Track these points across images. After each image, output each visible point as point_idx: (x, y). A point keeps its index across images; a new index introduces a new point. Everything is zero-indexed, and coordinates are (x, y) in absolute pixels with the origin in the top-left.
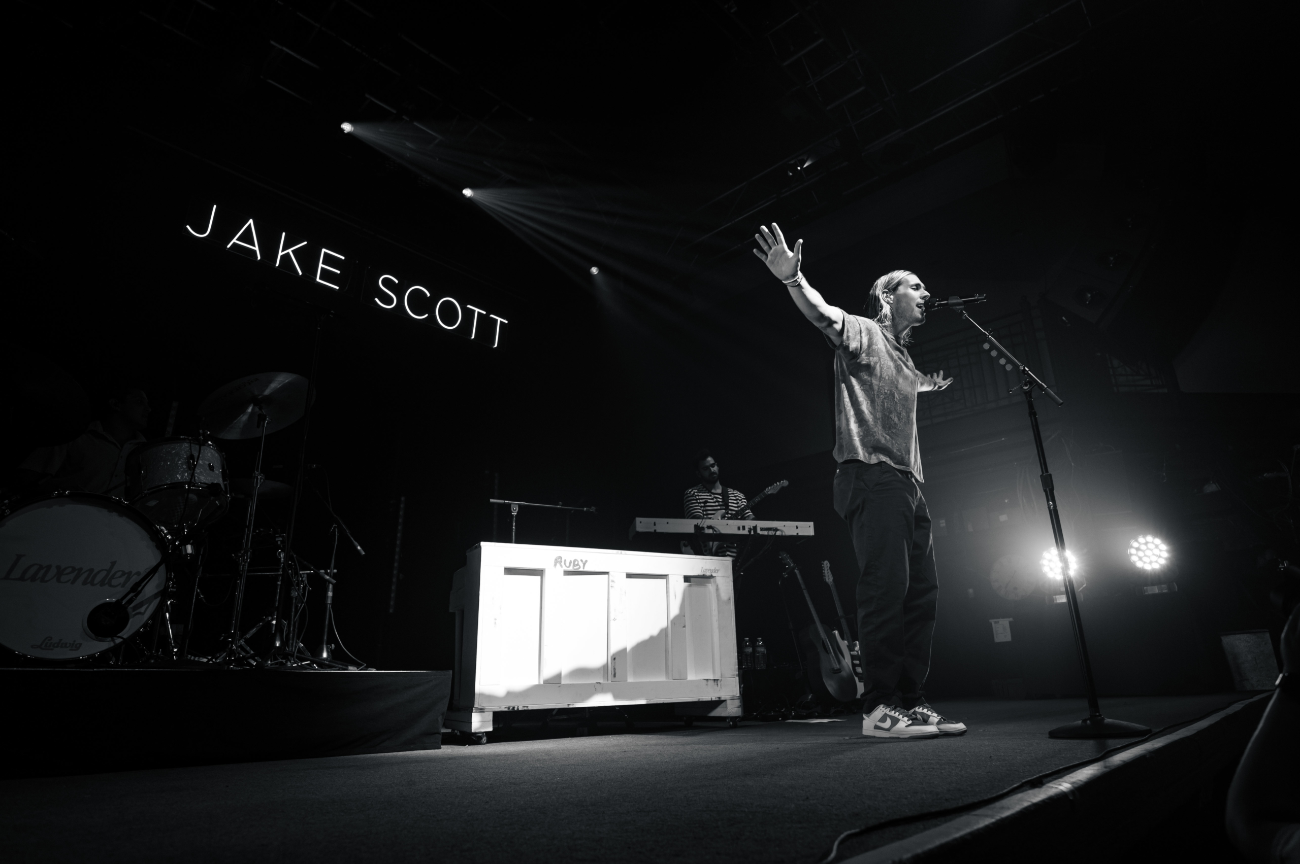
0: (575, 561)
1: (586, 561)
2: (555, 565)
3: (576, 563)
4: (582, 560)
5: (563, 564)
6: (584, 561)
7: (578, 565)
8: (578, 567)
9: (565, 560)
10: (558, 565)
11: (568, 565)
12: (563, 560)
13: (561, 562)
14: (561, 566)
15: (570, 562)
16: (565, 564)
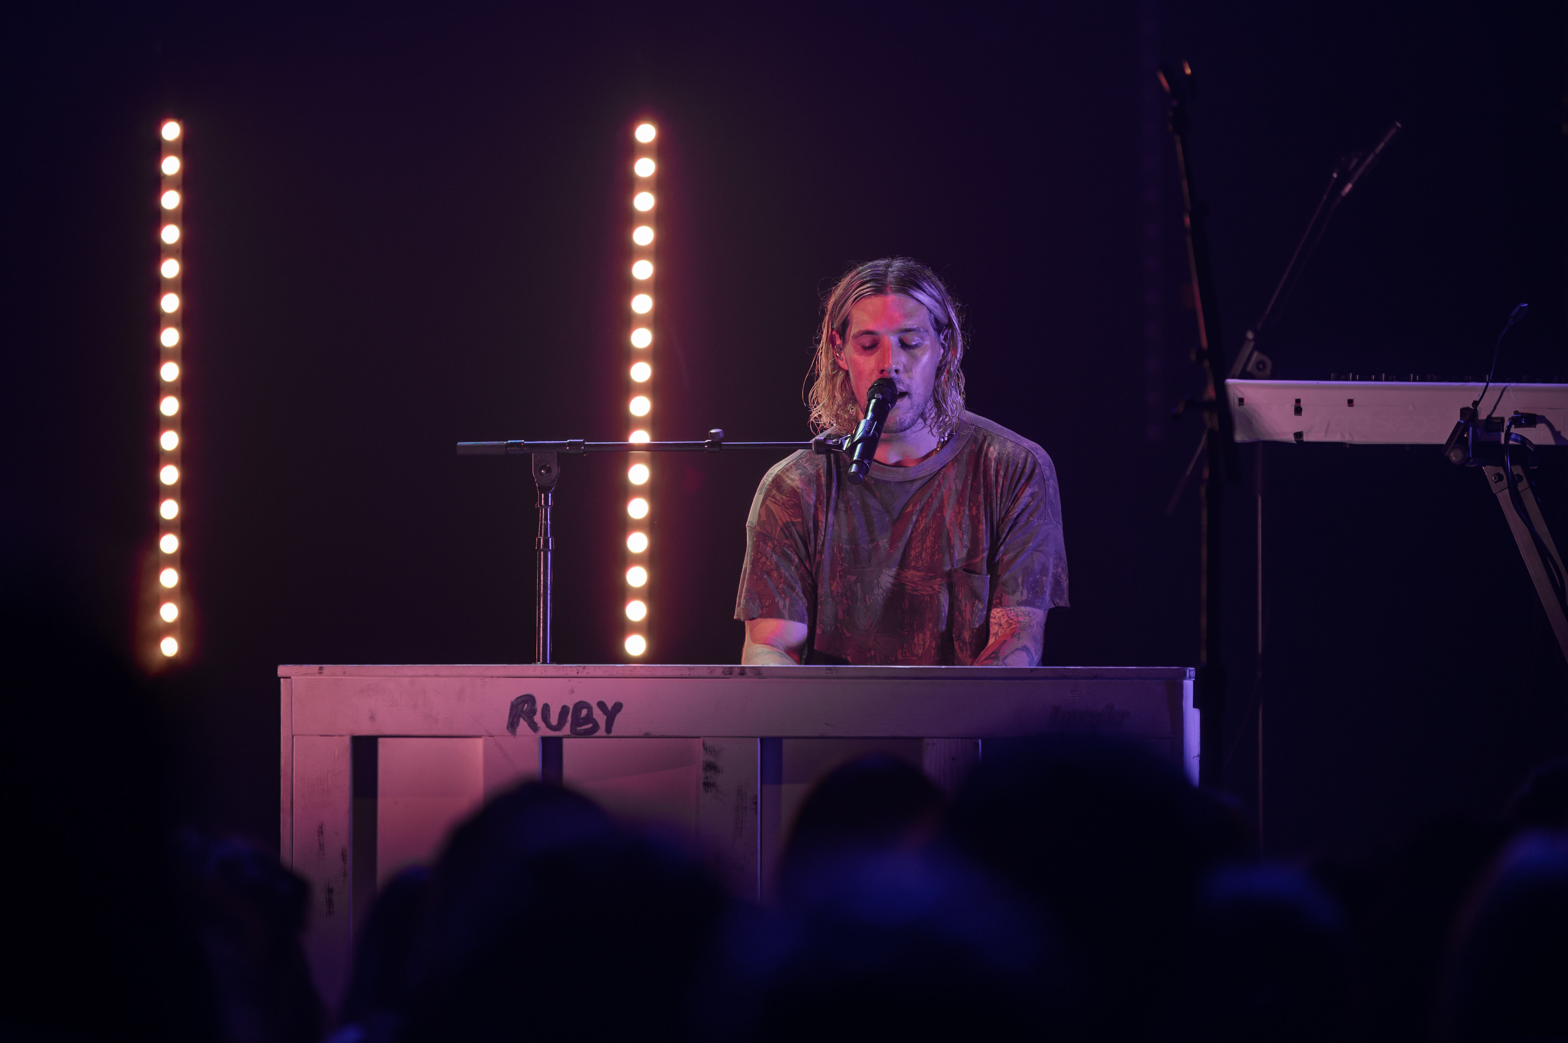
0: (580, 705)
1: (618, 707)
2: (512, 725)
3: (584, 712)
4: (601, 705)
5: (538, 718)
6: (610, 706)
7: (589, 719)
8: (590, 725)
9: (546, 707)
10: (523, 724)
11: (554, 720)
12: (539, 707)
13: (534, 712)
14: (534, 727)
15: (564, 710)
16: (546, 717)
